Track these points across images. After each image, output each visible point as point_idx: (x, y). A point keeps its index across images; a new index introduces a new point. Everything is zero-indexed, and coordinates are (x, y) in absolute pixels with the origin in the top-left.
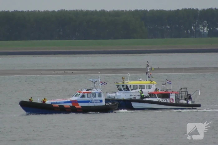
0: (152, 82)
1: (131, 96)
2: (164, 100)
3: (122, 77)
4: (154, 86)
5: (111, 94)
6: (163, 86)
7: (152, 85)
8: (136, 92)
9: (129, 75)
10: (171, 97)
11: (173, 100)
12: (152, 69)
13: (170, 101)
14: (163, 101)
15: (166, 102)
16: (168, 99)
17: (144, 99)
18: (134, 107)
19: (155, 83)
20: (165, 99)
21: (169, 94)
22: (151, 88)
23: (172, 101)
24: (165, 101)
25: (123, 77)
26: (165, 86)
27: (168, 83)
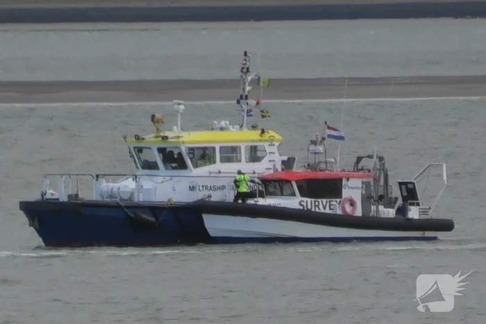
0: (266, 136)
1: (192, 189)
2: (321, 206)
3: (153, 116)
4: (274, 149)
5: (114, 181)
6: (312, 148)
7: (266, 145)
8: (210, 173)
9: (182, 107)
10: (346, 193)
11: (352, 204)
12: (261, 84)
13: (344, 209)
14: (317, 210)
15: (328, 211)
16: (335, 202)
17: (251, 201)
18: (212, 233)
19: (277, 137)
20: (324, 201)
21: (341, 180)
22: (263, 158)
23: (348, 209)
24: (325, 208)
25: (158, 116)
26: (321, 149)
27: (330, 136)
